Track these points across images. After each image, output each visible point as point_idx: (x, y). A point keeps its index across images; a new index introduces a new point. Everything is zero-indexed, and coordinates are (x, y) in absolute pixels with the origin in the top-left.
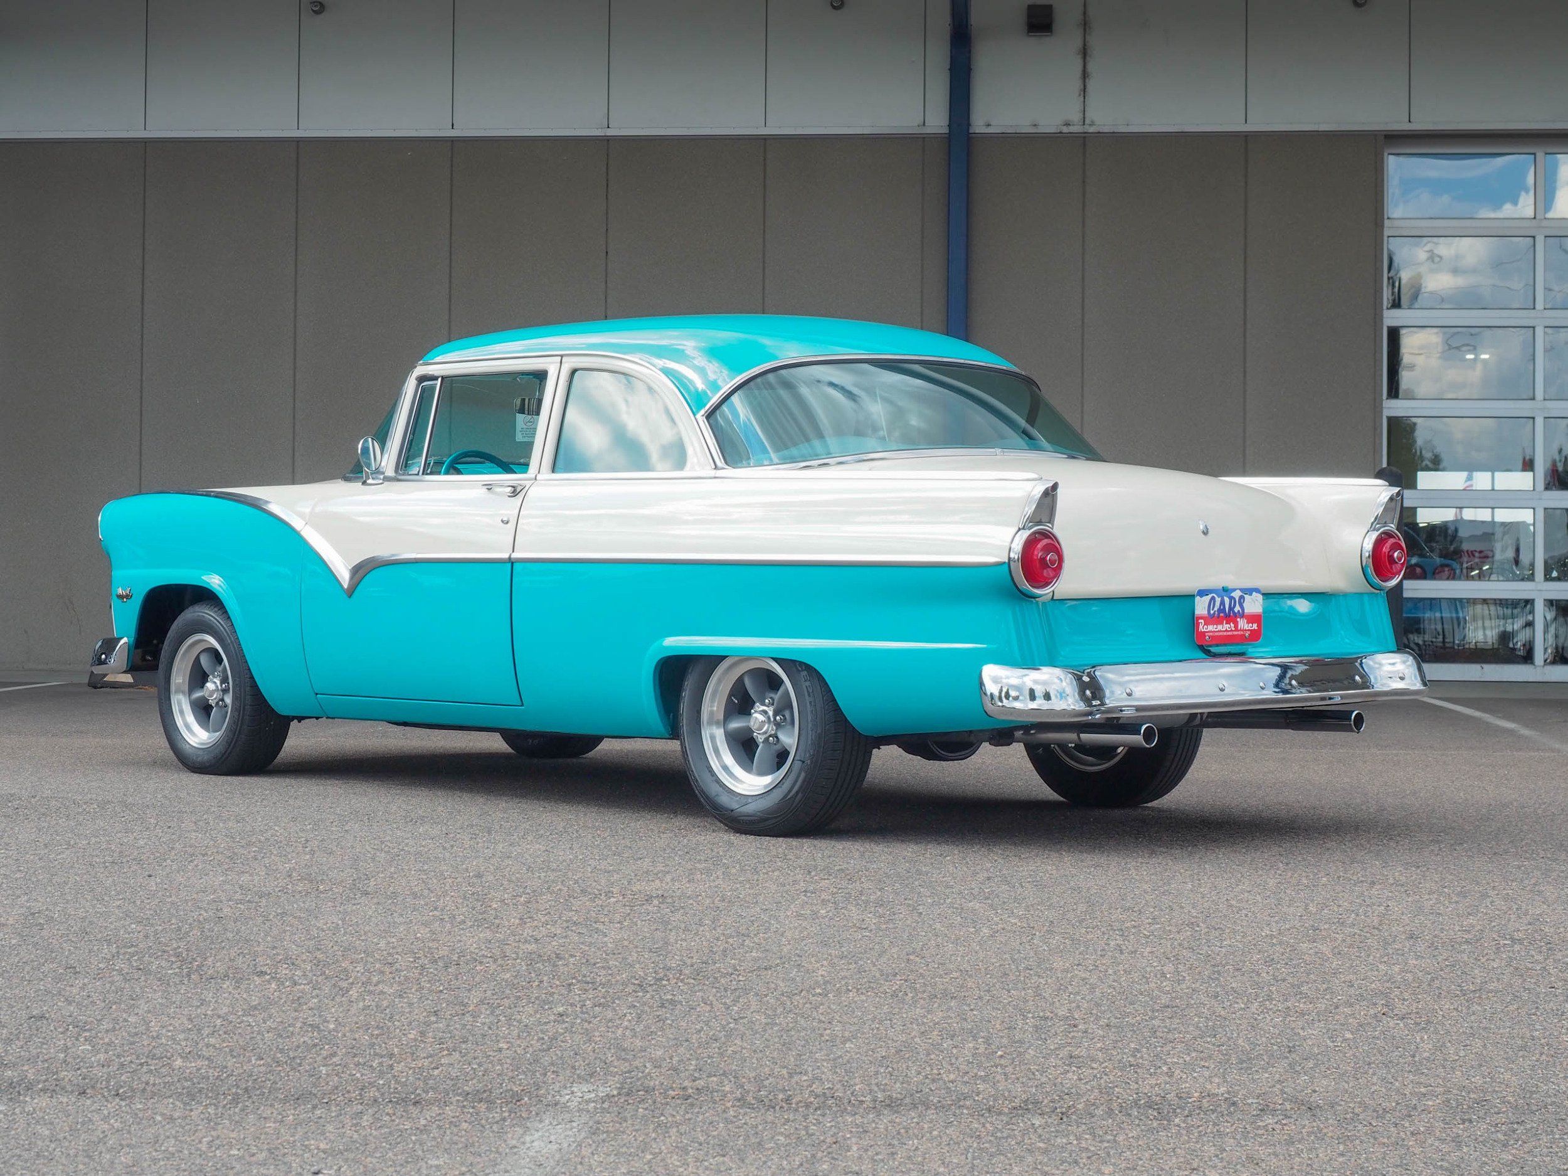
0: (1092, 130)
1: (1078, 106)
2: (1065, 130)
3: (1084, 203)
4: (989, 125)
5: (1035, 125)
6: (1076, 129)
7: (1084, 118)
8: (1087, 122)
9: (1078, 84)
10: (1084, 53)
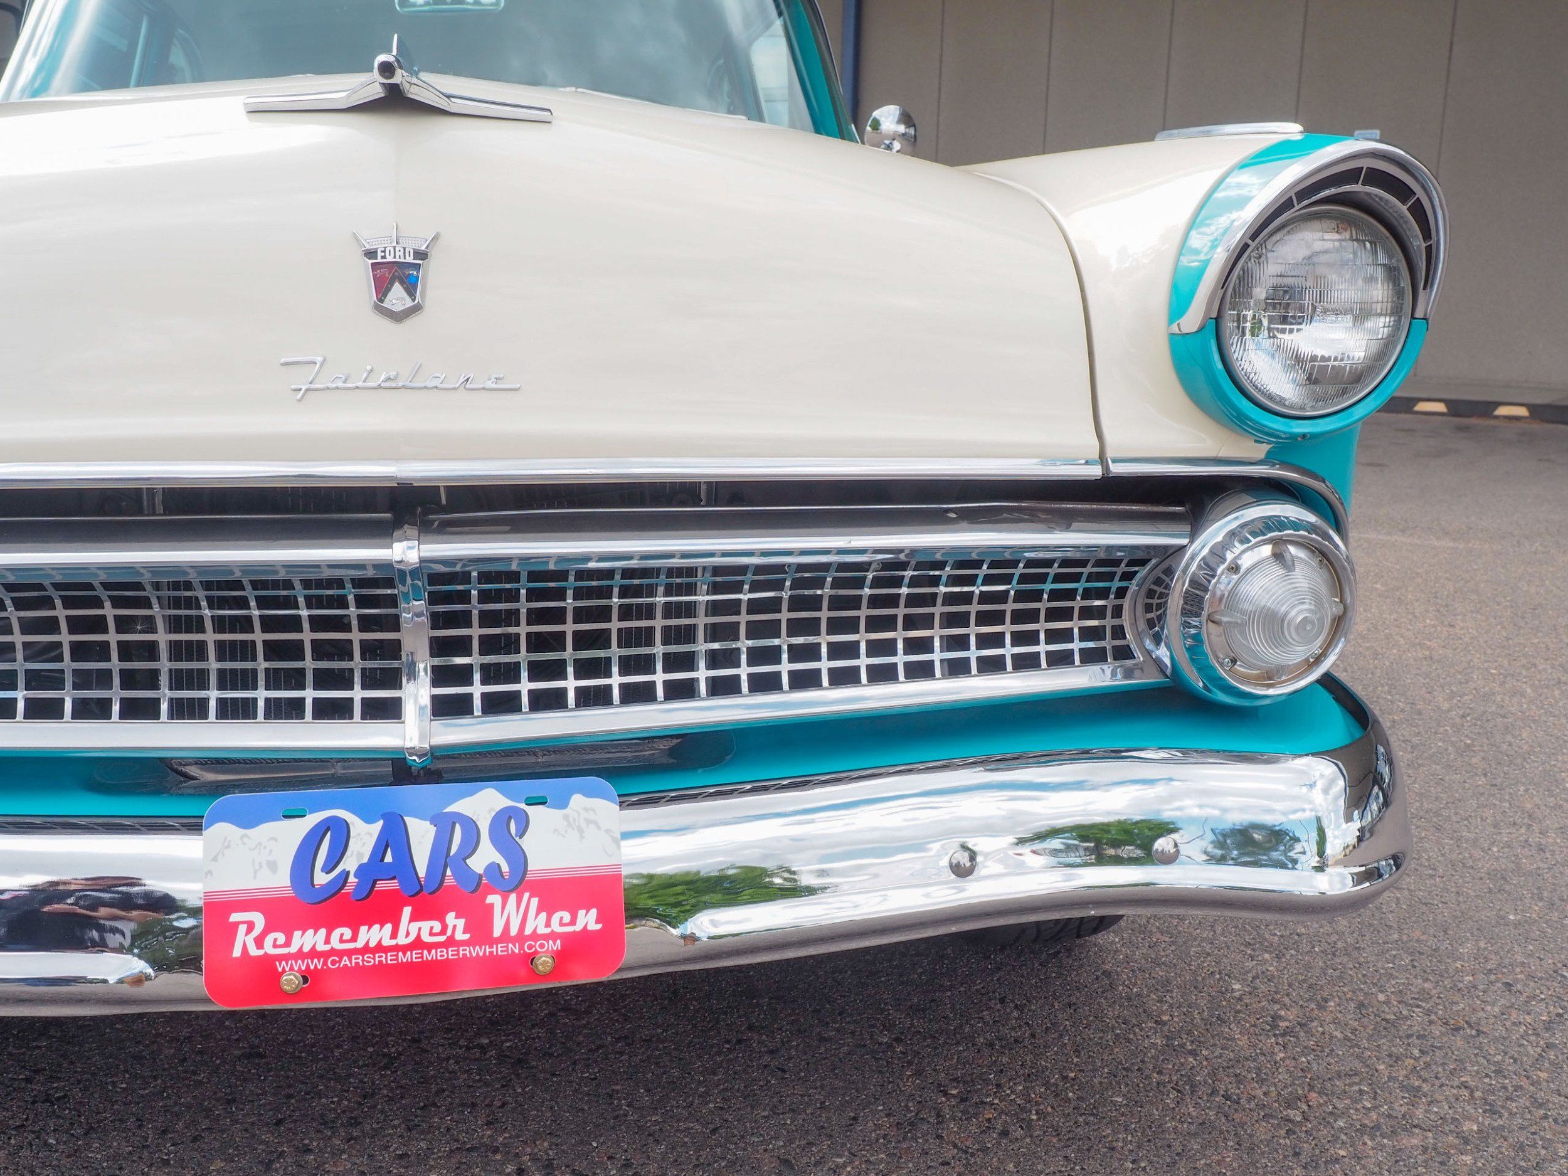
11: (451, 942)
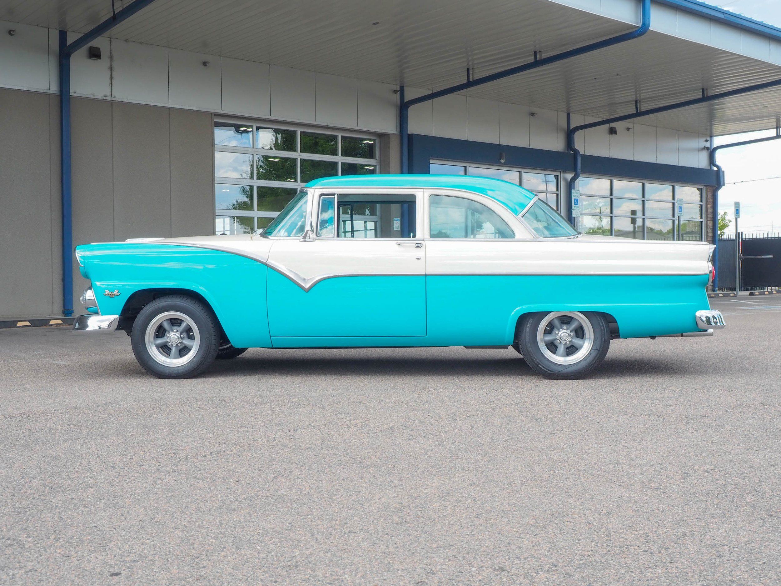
0: (115, 99)
1: (109, 90)
2: (105, 98)
3: (112, 128)
4: (75, 93)
5: (93, 95)
6: (109, 98)
7: (112, 94)
8: (113, 96)
9: (109, 81)
10: (111, 69)
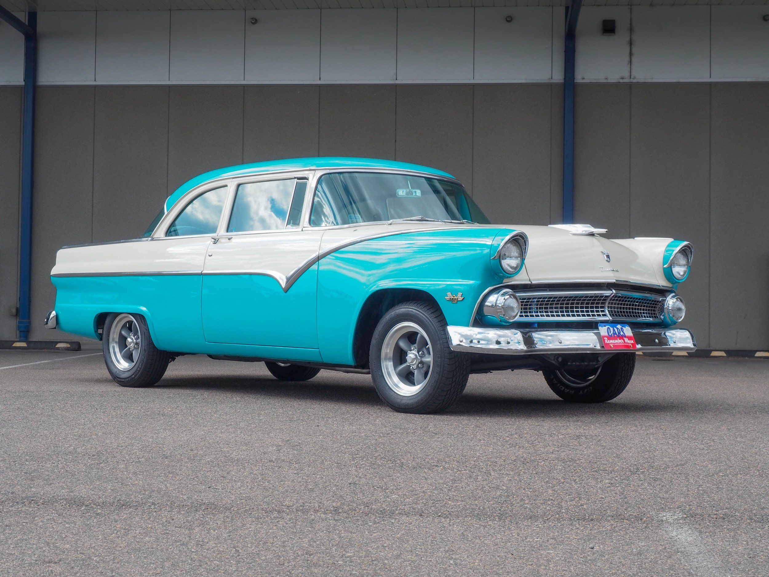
0: (634, 81)
1: (627, 70)
2: (621, 81)
3: (630, 117)
4: (584, 79)
5: (606, 79)
6: (626, 80)
7: (631, 75)
8: (632, 77)
9: (628, 58)
10: (631, 43)
11: (623, 343)
